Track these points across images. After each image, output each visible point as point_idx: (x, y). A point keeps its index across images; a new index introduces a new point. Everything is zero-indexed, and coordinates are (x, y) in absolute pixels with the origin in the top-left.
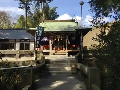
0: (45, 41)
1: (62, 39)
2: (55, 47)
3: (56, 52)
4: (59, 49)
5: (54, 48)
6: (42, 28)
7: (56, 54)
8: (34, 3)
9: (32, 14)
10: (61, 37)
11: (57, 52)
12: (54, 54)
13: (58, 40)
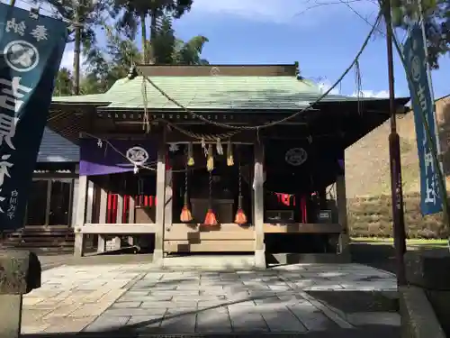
0: (136, 170)
1: (230, 162)
2: (190, 208)
3: (194, 239)
4: (211, 219)
5: (186, 215)
6: (40, 32)
7: (194, 248)
8: (113, 17)
9: (103, 63)
10: (225, 147)
11: (203, 235)
12: (183, 252)
13: (210, 165)
